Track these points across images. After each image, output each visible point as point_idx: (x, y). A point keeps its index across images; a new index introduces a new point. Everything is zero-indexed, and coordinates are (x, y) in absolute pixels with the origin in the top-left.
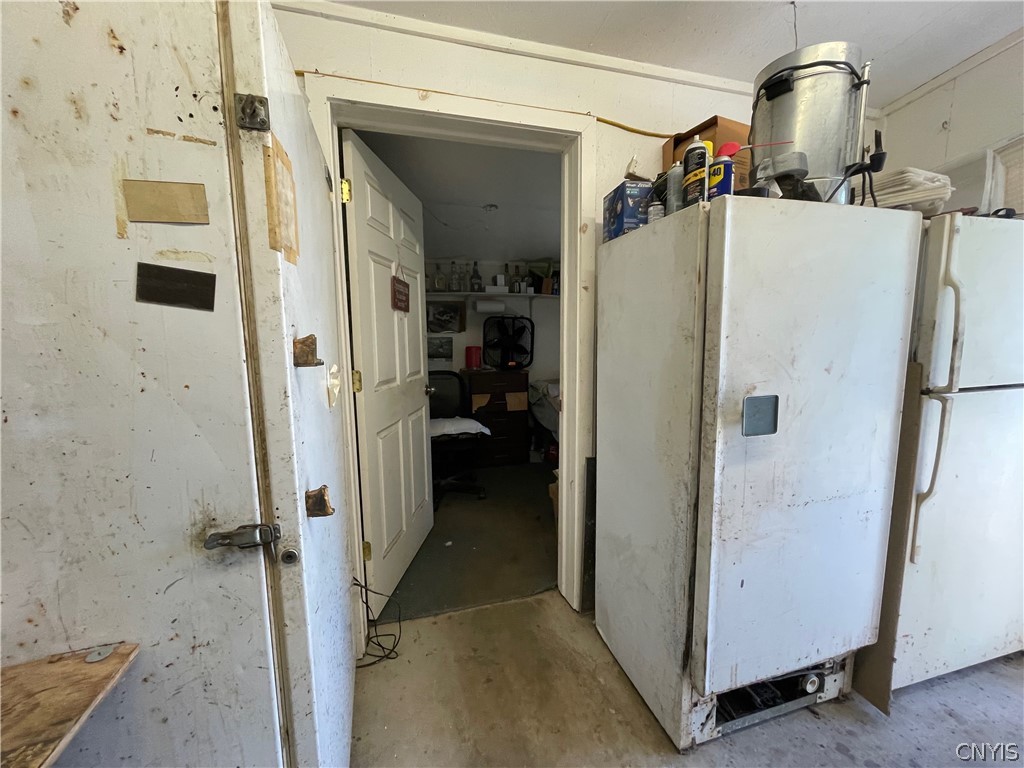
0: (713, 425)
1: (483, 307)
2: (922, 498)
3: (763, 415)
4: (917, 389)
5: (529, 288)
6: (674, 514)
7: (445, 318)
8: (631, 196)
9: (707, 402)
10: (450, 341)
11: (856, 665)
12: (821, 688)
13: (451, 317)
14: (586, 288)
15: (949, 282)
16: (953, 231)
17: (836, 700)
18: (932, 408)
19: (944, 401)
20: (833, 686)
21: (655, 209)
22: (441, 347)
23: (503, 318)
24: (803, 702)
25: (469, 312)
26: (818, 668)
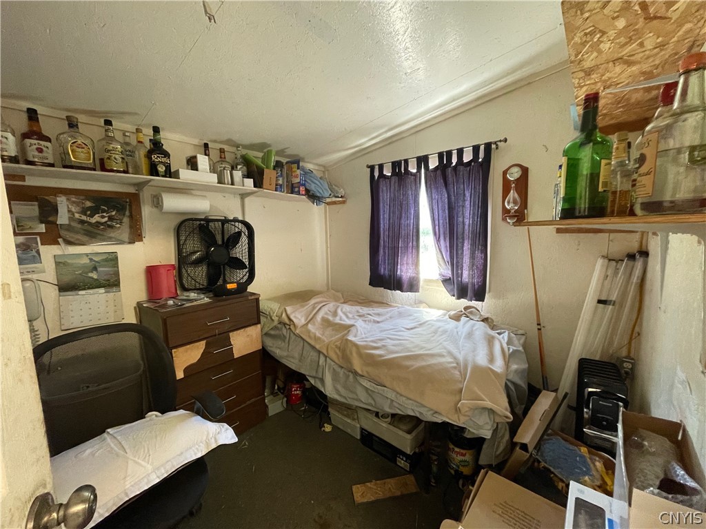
1: (173, 203)
5: (246, 180)
7: (96, 218)
10: (113, 260)
13: (111, 218)
22: (95, 269)
23: (208, 221)
25: (147, 211)
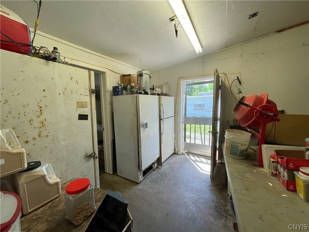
0: (140, 128)
2: (162, 134)
3: (146, 125)
4: (160, 119)
6: (135, 144)
8: (120, 88)
9: (139, 125)
11: (158, 161)
12: (154, 167)
14: (109, 104)
15: (162, 105)
16: (162, 98)
17: (156, 168)
18: (162, 121)
19: (163, 120)
20: (156, 165)
21: (124, 91)
24: (153, 169)
26: (154, 163)
